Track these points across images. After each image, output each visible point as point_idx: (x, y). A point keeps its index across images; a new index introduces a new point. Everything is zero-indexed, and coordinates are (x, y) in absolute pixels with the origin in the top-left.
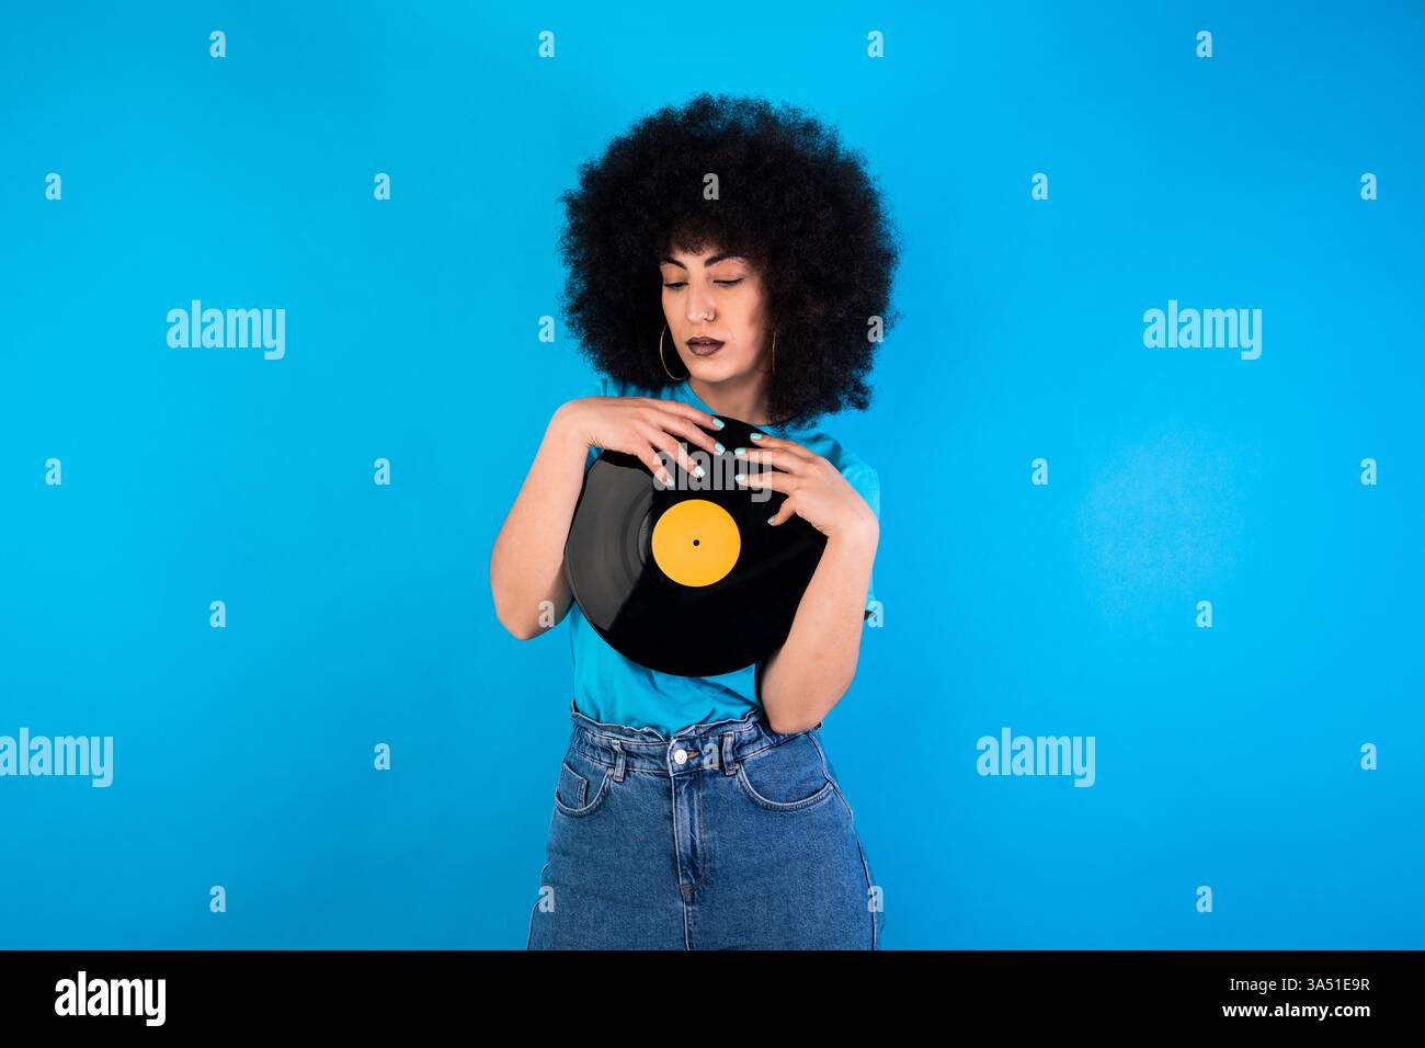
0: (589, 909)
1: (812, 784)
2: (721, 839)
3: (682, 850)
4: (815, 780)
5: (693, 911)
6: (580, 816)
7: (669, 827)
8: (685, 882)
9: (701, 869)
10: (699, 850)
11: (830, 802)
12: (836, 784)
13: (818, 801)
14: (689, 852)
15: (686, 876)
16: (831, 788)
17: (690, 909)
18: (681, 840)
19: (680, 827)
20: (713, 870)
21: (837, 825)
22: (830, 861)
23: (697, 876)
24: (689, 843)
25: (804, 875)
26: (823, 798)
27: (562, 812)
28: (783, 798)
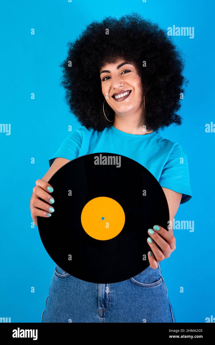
0: (63, 317)
1: (155, 277)
2: (116, 293)
3: (101, 296)
4: (156, 276)
5: (103, 320)
6: (63, 278)
7: (97, 286)
8: (101, 308)
9: (107, 304)
10: (107, 296)
11: (160, 286)
12: (163, 279)
13: (156, 285)
14: (104, 297)
15: (102, 306)
16: (162, 280)
17: (102, 319)
18: (101, 292)
19: (101, 287)
20: (112, 305)
21: (162, 295)
22: (158, 310)
23: (105, 307)
24: (104, 293)
25: (148, 314)
26: (158, 284)
27: (56, 275)
28: (142, 281)
